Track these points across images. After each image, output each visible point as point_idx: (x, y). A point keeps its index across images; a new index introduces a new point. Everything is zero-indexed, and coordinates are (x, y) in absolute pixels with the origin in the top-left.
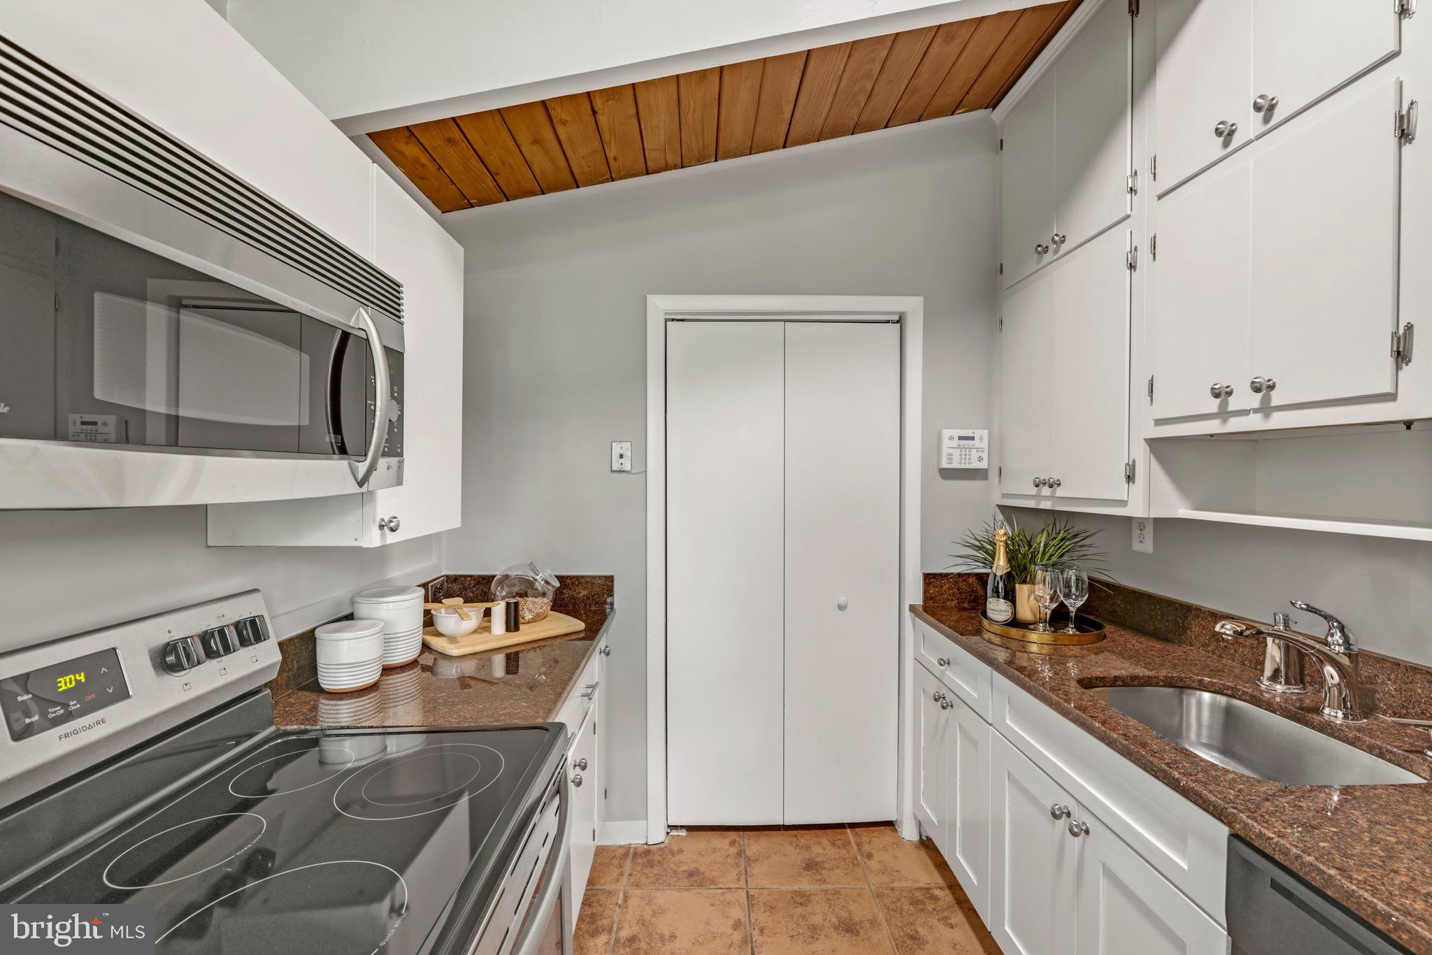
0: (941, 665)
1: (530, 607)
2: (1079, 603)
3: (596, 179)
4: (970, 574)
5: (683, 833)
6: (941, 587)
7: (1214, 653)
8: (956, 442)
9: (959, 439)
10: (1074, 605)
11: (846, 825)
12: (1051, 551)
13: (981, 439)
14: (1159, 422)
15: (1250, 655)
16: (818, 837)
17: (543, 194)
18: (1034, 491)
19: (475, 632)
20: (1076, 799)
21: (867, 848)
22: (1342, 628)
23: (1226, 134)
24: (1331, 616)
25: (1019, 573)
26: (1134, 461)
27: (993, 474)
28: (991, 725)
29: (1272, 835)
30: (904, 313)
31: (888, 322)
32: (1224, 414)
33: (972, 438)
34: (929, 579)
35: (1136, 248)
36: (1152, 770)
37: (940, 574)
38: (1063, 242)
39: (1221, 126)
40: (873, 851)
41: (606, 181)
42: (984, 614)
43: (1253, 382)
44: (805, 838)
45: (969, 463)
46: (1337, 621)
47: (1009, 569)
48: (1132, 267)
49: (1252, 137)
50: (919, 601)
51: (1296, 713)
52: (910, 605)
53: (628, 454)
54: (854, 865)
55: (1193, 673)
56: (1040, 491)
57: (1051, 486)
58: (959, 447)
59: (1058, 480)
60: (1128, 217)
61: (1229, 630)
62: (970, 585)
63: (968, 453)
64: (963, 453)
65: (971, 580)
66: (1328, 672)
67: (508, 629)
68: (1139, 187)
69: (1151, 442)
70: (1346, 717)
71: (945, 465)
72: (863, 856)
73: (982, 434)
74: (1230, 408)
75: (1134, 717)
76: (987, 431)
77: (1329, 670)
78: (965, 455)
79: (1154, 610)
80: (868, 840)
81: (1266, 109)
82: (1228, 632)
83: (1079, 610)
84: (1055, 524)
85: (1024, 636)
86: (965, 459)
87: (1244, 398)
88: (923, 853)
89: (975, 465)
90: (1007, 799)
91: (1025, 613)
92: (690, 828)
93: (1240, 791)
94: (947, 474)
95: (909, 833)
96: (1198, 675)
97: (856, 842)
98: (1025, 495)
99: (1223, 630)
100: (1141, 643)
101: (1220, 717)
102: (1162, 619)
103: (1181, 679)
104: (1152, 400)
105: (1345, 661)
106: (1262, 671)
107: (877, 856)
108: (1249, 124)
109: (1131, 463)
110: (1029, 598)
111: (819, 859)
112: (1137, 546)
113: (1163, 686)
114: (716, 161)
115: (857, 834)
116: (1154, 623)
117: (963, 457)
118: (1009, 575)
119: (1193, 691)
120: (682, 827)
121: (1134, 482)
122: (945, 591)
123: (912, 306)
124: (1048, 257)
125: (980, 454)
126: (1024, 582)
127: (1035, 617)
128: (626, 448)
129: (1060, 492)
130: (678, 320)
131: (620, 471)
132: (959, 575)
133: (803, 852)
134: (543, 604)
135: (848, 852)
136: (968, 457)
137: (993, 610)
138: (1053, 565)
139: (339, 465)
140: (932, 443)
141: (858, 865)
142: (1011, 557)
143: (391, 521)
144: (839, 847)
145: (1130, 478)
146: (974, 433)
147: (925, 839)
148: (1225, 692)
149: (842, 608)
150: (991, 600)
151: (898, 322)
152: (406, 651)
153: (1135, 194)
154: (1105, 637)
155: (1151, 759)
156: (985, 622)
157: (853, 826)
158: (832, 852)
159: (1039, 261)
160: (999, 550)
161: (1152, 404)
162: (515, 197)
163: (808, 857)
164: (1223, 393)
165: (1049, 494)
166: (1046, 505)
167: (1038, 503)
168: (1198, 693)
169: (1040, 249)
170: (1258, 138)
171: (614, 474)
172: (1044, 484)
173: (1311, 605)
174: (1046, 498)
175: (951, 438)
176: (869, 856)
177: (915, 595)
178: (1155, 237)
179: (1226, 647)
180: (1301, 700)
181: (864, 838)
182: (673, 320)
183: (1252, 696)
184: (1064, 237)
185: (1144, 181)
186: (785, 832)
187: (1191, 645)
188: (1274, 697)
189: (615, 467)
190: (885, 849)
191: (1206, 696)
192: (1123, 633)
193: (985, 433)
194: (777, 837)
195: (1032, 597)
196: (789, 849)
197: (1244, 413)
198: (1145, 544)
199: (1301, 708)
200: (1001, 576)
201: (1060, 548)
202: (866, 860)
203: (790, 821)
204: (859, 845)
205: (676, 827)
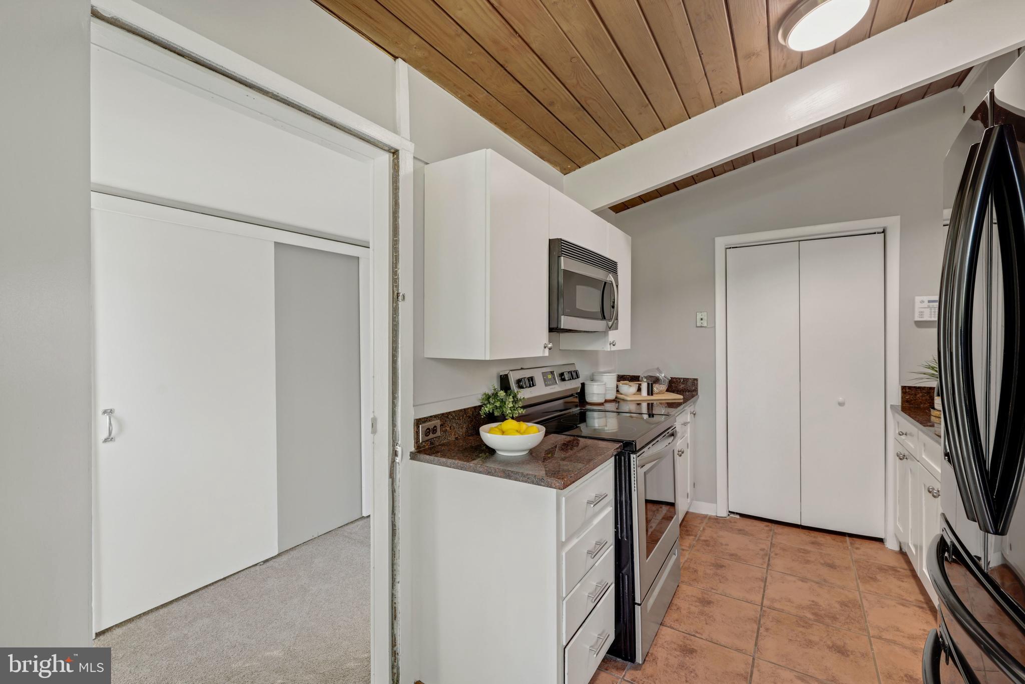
0: (900, 435)
1: (656, 388)
3: (687, 185)
5: (738, 517)
6: (916, 395)
8: (926, 304)
9: (928, 302)
11: (847, 535)
16: (826, 535)
17: (661, 196)
19: (634, 394)
21: (857, 546)
28: (918, 461)
30: (886, 226)
31: (875, 233)
34: (906, 389)
40: (861, 548)
41: (694, 184)
42: (934, 408)
44: (816, 533)
50: (898, 403)
52: (891, 405)
53: (705, 318)
54: (845, 549)
58: (929, 307)
64: (933, 311)
67: (648, 394)
71: (917, 319)
72: (853, 548)
80: (860, 543)
88: (899, 556)
92: (742, 515)
94: (920, 324)
95: (892, 544)
97: (851, 542)
107: (864, 550)
111: (821, 543)
114: (754, 162)
115: (853, 538)
117: (933, 313)
120: (737, 514)
122: (919, 397)
123: (892, 221)
128: (704, 315)
130: (733, 248)
131: (701, 327)
133: (813, 538)
134: (664, 387)
135: (844, 545)
139: (604, 322)
140: (906, 305)
141: (848, 550)
143: (613, 342)
144: (840, 541)
149: (841, 404)
150: (936, 398)
151: (883, 232)
152: (612, 395)
157: (852, 535)
158: (832, 542)
162: (648, 201)
163: (816, 540)
171: (697, 328)
175: (922, 302)
176: (858, 549)
177: (896, 398)
181: (858, 541)
182: (730, 248)
186: (801, 529)
189: (699, 324)
190: (871, 548)
194: (794, 529)
202: (855, 550)
203: (805, 523)
204: (852, 544)
205: (733, 513)
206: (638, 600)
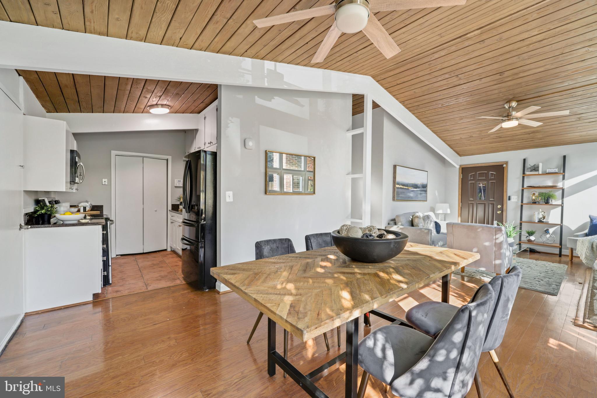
0: (172, 217)
5: (120, 256)
33: (180, 181)
37: (175, 204)
67: (84, 212)
71: (175, 185)
92: (121, 255)
95: (169, 250)
117: (179, 184)
120: (120, 255)
122: (175, 207)
123: (169, 157)
130: (118, 155)
131: (105, 185)
140: (173, 182)
147: (172, 251)
149: (156, 211)
151: (167, 160)
175: (177, 181)
181: (161, 252)
186: (144, 254)
189: (103, 184)
190: (165, 253)
205: (118, 255)
206: (110, 265)
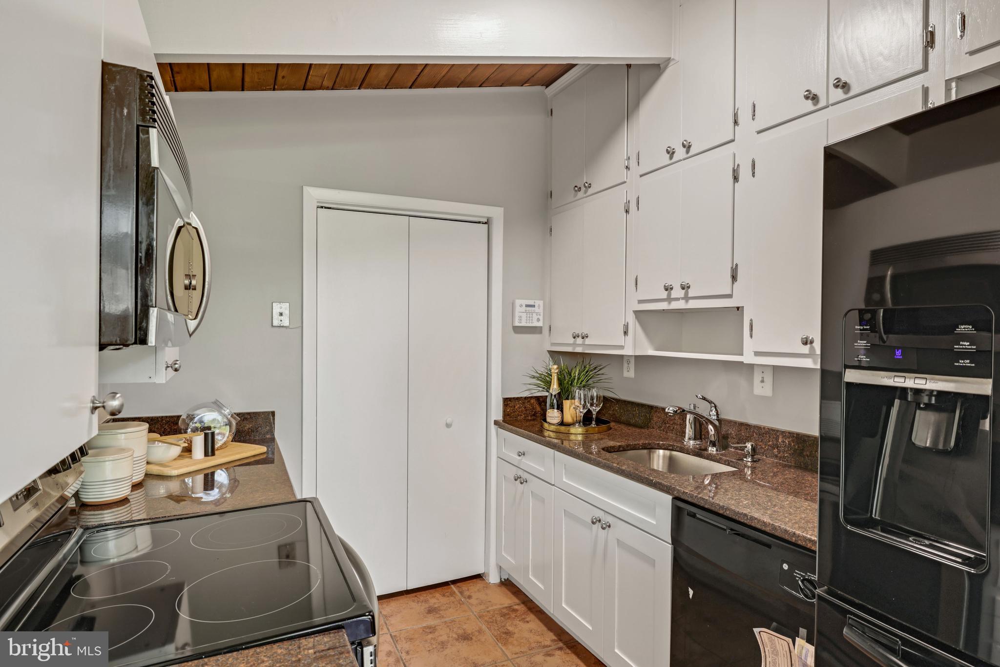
0: (520, 456)
2: (598, 409)
3: (261, 87)
4: (532, 397)
6: (514, 407)
7: (664, 431)
8: (524, 308)
9: (526, 307)
10: (595, 410)
11: (450, 583)
12: (582, 379)
13: (539, 306)
14: (640, 302)
15: (679, 429)
16: (432, 594)
18: (572, 341)
19: (177, 459)
20: (604, 511)
21: (467, 593)
22: (715, 407)
23: (671, 153)
24: (712, 402)
25: (565, 394)
26: (628, 323)
27: (546, 331)
28: (554, 485)
29: (687, 491)
30: (490, 218)
31: (479, 222)
32: (669, 299)
33: (534, 306)
34: (507, 401)
35: (629, 201)
36: (641, 479)
37: (514, 398)
38: (590, 187)
39: (669, 149)
40: (471, 594)
41: (270, 89)
42: (545, 420)
43: (681, 284)
44: (423, 596)
45: (532, 323)
46: (714, 403)
47: (559, 391)
48: (627, 211)
49: (682, 159)
50: (500, 418)
51: (698, 452)
52: (495, 421)
53: (286, 312)
54: (461, 604)
55: (655, 441)
56: (576, 341)
57: (583, 338)
58: (526, 312)
59: (587, 334)
60: (625, 182)
61: (671, 411)
62: (532, 405)
63: (531, 316)
64: (528, 316)
65: (532, 401)
66: (710, 428)
67: (206, 454)
68: (631, 167)
69: (637, 313)
70: (717, 450)
71: (517, 324)
72: (465, 598)
73: (539, 303)
74: (672, 297)
75: (631, 460)
76: (542, 302)
77: (710, 427)
78: (529, 317)
79: (635, 410)
80: (466, 589)
81: (687, 147)
82: (671, 412)
83: (598, 413)
84: (583, 361)
85: (569, 431)
86: (529, 320)
87: (677, 293)
88: (504, 589)
89: (536, 324)
90: (564, 527)
91: (568, 418)
93: (676, 480)
94: (518, 330)
96: (657, 441)
97: (459, 591)
98: (566, 343)
99: (669, 411)
100: (629, 430)
101: (667, 461)
102: (639, 415)
103: (649, 444)
104: (637, 289)
105: (717, 423)
106: (685, 437)
107: (475, 596)
108: (680, 153)
109: (626, 324)
110: (570, 408)
111: (436, 606)
112: (626, 374)
113: (642, 449)
114: (359, 89)
115: (458, 587)
116: (635, 419)
118: (559, 394)
119: (655, 450)
121: (627, 335)
122: (517, 409)
123: (496, 213)
124: (581, 194)
125: (538, 317)
126: (567, 399)
127: (573, 420)
128: (285, 307)
129: (588, 341)
130: (326, 208)
131: (280, 327)
132: (526, 398)
133: (424, 604)
135: (455, 598)
136: (531, 318)
137: (550, 417)
138: (584, 386)
140: (509, 309)
141: (463, 603)
142: (560, 383)
143: (176, 364)
144: (448, 596)
145: (626, 333)
146: (535, 302)
147: (503, 580)
148: (669, 448)
149: (448, 426)
150: (549, 411)
151: (487, 223)
153: (629, 170)
154: (611, 428)
155: (640, 474)
156: (546, 425)
157: (454, 582)
158: (444, 600)
159: (575, 196)
160: (554, 378)
161: (637, 291)
163: (428, 606)
164: (669, 289)
165: (581, 343)
166: (579, 350)
167: (574, 349)
168: (657, 450)
169: (576, 188)
170: (684, 159)
171: (274, 329)
172: (578, 336)
173: (704, 396)
174: (579, 345)
175: (521, 306)
176: (470, 597)
177: (497, 413)
178: (638, 198)
179: (669, 426)
180: (701, 447)
181: (464, 588)
182: (322, 207)
183: (681, 448)
184: (590, 184)
185: (633, 163)
186: (408, 596)
187: (653, 428)
188: (690, 446)
189: (276, 323)
190: (479, 591)
191: (661, 452)
192: (619, 426)
193: (541, 303)
194: (402, 600)
195: (572, 408)
196: (413, 605)
197: (677, 299)
198: (630, 373)
199: (700, 450)
200: (555, 396)
201: (586, 376)
202: (468, 600)
203: (412, 586)
204: (461, 593)
